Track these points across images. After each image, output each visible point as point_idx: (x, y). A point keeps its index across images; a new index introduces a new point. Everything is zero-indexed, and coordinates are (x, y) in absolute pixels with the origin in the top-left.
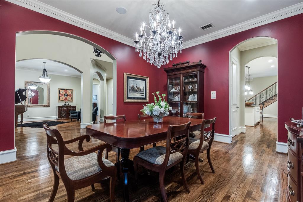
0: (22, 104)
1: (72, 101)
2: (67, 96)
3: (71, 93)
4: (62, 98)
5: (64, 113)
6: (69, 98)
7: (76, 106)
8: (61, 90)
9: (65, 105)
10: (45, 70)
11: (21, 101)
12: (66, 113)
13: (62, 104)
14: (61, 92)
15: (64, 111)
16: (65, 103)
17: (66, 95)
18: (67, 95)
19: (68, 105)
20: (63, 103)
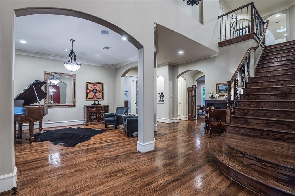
0: (39, 103)
1: (102, 98)
2: (97, 92)
3: (101, 88)
4: (91, 95)
5: (94, 115)
6: (99, 95)
7: (108, 106)
8: (89, 85)
9: (95, 104)
10: (72, 52)
11: (38, 100)
12: (96, 116)
13: (90, 103)
14: (89, 87)
15: (93, 113)
16: (95, 102)
17: (95, 91)
18: (97, 90)
19: (99, 104)
20: (92, 102)
